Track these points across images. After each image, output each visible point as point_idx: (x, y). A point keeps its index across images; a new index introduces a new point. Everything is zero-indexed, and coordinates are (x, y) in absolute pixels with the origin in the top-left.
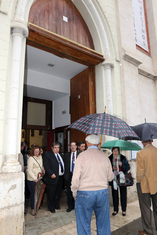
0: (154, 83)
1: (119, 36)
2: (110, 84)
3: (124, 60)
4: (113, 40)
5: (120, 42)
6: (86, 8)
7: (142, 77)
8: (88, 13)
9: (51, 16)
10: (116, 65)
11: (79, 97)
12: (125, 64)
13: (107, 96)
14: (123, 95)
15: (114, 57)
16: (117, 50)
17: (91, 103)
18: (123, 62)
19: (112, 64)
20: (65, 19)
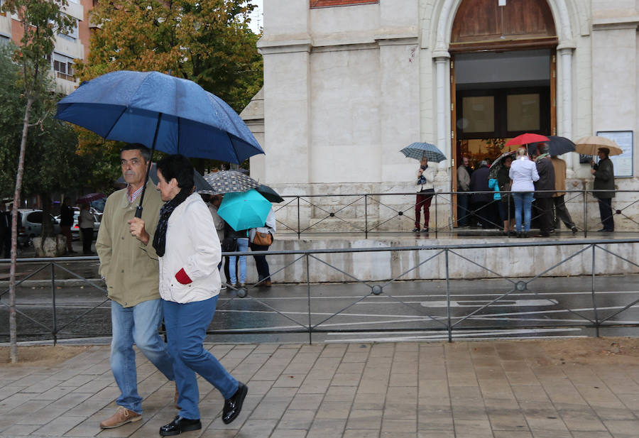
9: (481, 10)
10: (581, 44)
13: (563, 94)
18: (593, 34)
19: (571, 46)
20: (502, 2)
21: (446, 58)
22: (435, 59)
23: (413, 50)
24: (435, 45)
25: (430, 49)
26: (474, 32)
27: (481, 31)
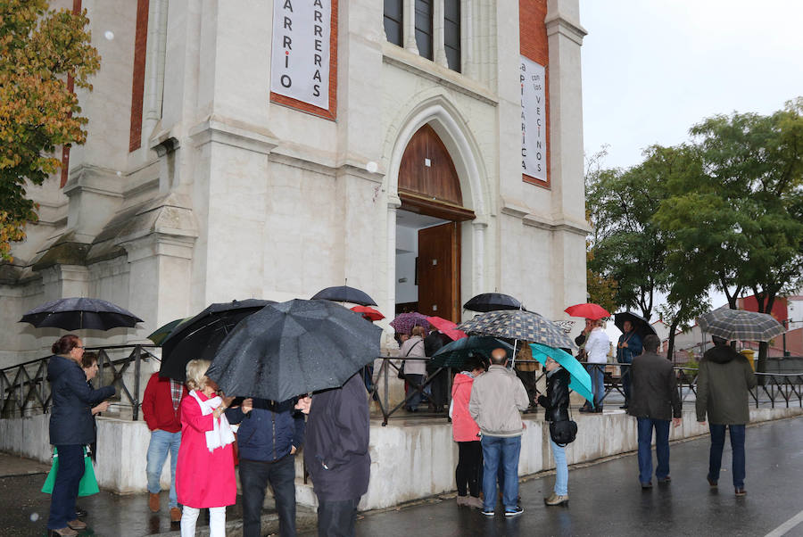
0: (551, 237)
1: (498, 178)
2: (481, 251)
3: (502, 215)
4: (489, 186)
5: (498, 185)
6: (453, 141)
7: (530, 230)
8: (456, 149)
9: (413, 164)
10: (491, 223)
11: (435, 262)
12: (503, 218)
13: (477, 268)
14: (498, 264)
15: (489, 211)
16: (494, 199)
17: (455, 276)
19: (485, 222)
20: (428, 162)
22: (388, 206)
23: (377, 190)
25: (387, 191)
27: (412, 187)
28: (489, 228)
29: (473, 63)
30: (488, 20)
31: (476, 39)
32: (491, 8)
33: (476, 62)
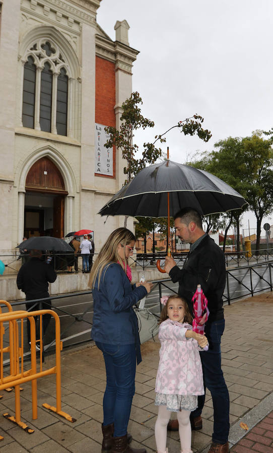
1: (80, 177)
5: (80, 180)
8: (59, 166)
10: (76, 196)
13: (69, 214)
15: (76, 191)
16: (78, 186)
17: (62, 218)
18: (82, 193)
19: (73, 196)
20: (45, 173)
21: (24, 193)
22: (19, 193)
23: (11, 187)
24: (19, 186)
25: (18, 187)
26: (34, 183)
27: (37, 183)
28: (75, 198)
29: (72, 130)
30: (78, 111)
31: (73, 119)
32: (80, 106)
33: (73, 129)
